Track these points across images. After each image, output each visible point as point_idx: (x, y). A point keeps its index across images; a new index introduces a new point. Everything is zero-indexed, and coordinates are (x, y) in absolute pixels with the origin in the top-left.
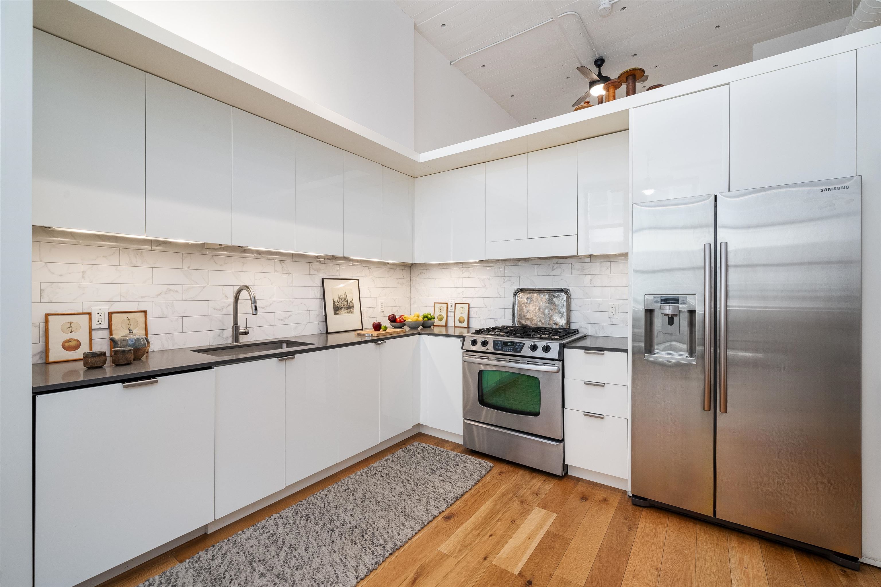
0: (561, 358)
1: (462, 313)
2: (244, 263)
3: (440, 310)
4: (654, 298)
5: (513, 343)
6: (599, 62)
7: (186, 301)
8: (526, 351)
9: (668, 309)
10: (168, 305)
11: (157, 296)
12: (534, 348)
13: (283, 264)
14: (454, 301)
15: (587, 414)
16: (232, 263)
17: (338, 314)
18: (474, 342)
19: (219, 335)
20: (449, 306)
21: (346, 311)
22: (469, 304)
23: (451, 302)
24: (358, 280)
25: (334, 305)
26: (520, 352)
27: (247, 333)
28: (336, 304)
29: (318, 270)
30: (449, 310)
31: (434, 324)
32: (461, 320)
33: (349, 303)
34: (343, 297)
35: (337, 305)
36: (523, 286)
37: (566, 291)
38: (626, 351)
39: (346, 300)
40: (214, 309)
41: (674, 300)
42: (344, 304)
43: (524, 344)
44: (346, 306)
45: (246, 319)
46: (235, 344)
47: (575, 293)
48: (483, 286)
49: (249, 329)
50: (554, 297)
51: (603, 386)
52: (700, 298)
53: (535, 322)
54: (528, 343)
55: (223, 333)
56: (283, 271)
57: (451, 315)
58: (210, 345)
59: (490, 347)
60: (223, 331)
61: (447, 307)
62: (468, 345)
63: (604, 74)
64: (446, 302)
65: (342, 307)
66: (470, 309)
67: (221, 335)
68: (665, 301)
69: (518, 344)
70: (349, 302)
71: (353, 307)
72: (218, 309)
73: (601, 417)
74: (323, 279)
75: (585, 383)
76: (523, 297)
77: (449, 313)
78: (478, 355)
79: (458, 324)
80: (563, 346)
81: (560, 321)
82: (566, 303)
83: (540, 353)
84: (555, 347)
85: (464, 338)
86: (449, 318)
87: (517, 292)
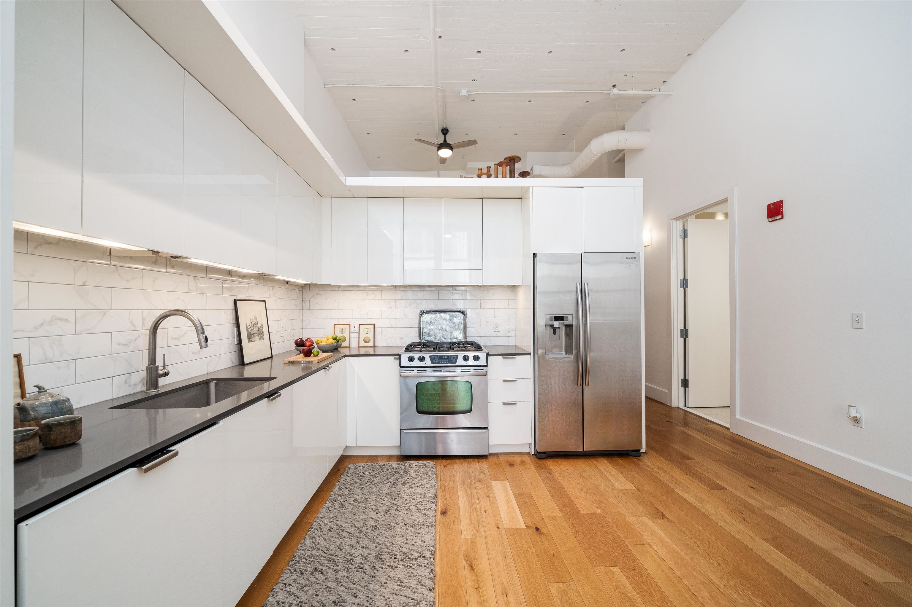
0: (487, 365)
1: (367, 333)
2: (155, 279)
3: (342, 331)
4: (550, 317)
5: (448, 356)
6: (445, 131)
7: (80, 334)
8: (460, 361)
9: (558, 324)
10: (54, 343)
11: (36, 328)
12: (466, 358)
13: (197, 281)
14: (357, 322)
15: (505, 403)
16: (141, 278)
17: (251, 341)
18: (411, 359)
19: (126, 382)
20: (352, 327)
21: (258, 337)
22: (374, 324)
23: (355, 323)
24: (265, 301)
25: (248, 331)
26: (455, 363)
27: (166, 374)
28: (249, 329)
29: (230, 289)
30: (352, 331)
31: (342, 346)
32: (367, 340)
33: (260, 329)
34: (254, 321)
35: (250, 331)
36: (427, 308)
37: (463, 313)
38: (529, 354)
39: (257, 324)
40: (119, 344)
41: (561, 318)
42: (255, 330)
43: (458, 356)
44: (257, 332)
45: (164, 355)
46: (153, 392)
48: (389, 308)
49: (168, 369)
50: (453, 316)
51: (516, 381)
52: (572, 315)
53: (439, 338)
54: (461, 355)
55: (130, 378)
56: (197, 290)
57: (354, 336)
58: (114, 398)
59: (428, 361)
60: (131, 375)
61: (350, 328)
62: (405, 362)
63: (448, 141)
64: (348, 323)
65: (254, 334)
66: (375, 330)
67: (128, 381)
68: (555, 319)
69: (453, 357)
70: (259, 327)
71: (263, 332)
72: (123, 344)
73: (514, 403)
74: (235, 301)
75: (504, 381)
76: (427, 318)
77: (351, 334)
78: (416, 370)
79: (362, 344)
80: (488, 355)
81: (459, 336)
82: (463, 322)
83: (471, 362)
84: (482, 355)
85: (400, 356)
86: (352, 339)
87: (422, 313)
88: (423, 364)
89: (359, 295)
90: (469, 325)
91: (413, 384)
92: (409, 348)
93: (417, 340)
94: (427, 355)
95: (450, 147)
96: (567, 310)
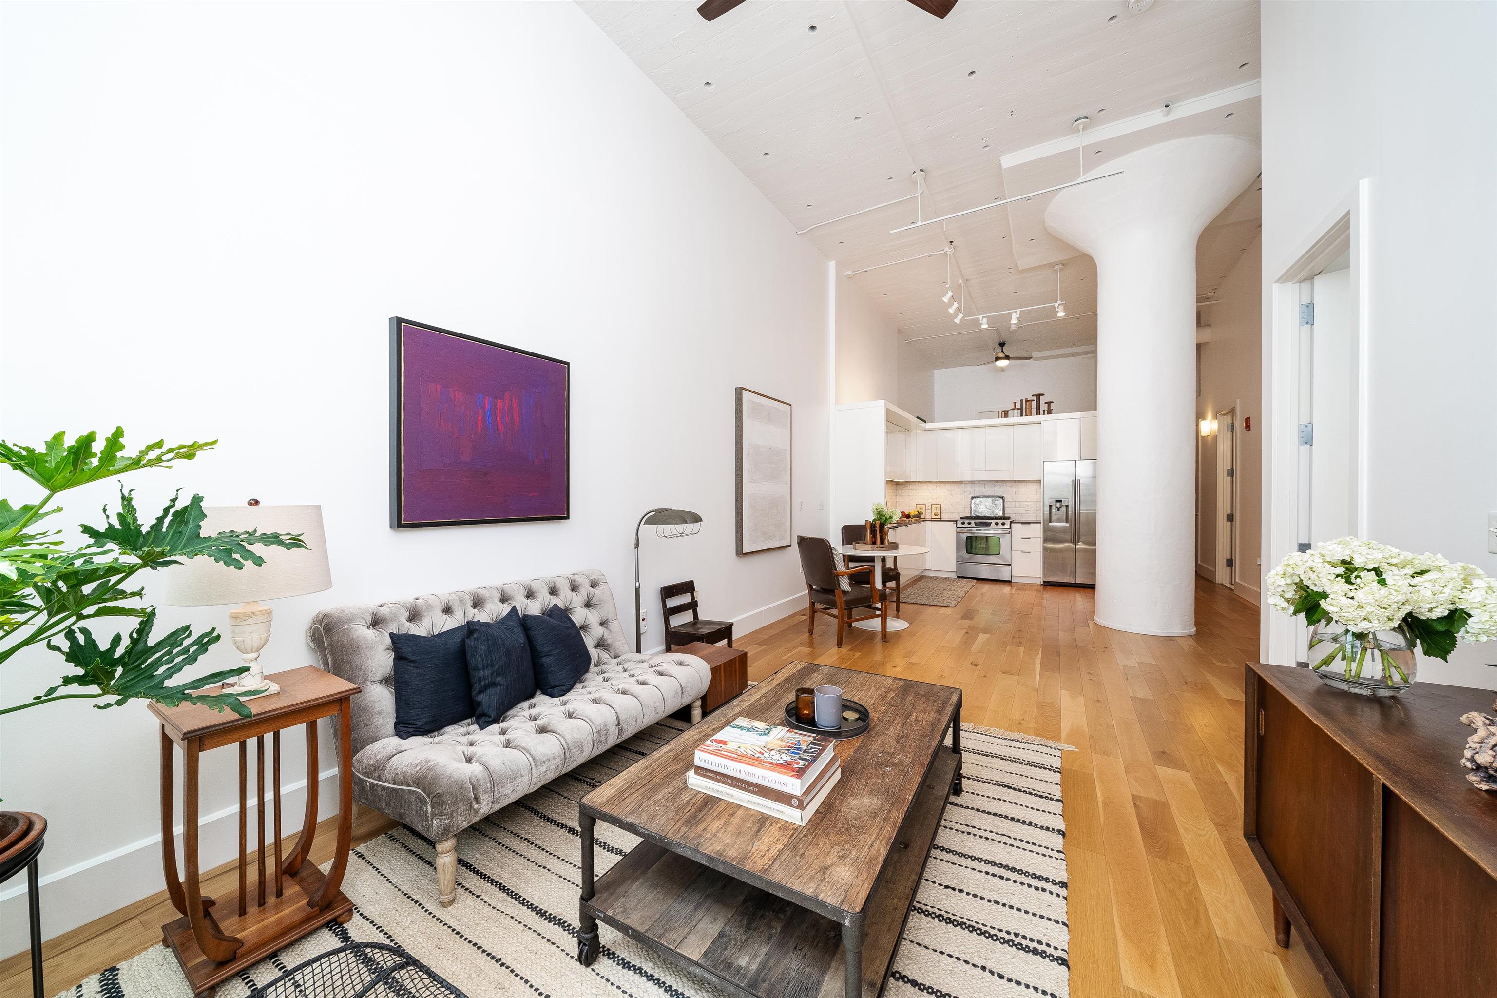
0: (1010, 528)
3: (922, 506)
4: (1051, 500)
5: (987, 522)
6: (1002, 345)
8: (993, 525)
9: (1058, 504)
12: (997, 524)
14: (930, 502)
15: (1023, 552)
18: (963, 523)
20: (927, 506)
22: (941, 505)
23: (928, 504)
26: (990, 526)
30: (927, 509)
31: (921, 515)
32: (936, 511)
36: (976, 494)
37: (1002, 498)
38: (1040, 523)
41: (1061, 501)
47: (1007, 498)
48: (951, 494)
50: (995, 500)
51: (1031, 538)
52: (1070, 499)
53: (982, 513)
54: (993, 522)
57: (928, 512)
59: (973, 524)
61: (925, 507)
62: (959, 525)
64: (925, 502)
66: (942, 508)
68: (1057, 501)
69: (989, 523)
73: (1030, 552)
75: (1022, 538)
76: (977, 500)
77: (926, 511)
78: (966, 529)
79: (933, 516)
80: (1011, 522)
81: (1000, 514)
82: (1002, 504)
83: (1000, 526)
84: (1008, 522)
85: (956, 521)
86: (927, 513)
87: (973, 498)
88: (970, 526)
89: (931, 487)
90: (1006, 506)
91: (964, 536)
92: (961, 518)
93: (969, 515)
94: (973, 521)
95: (1007, 358)
96: (1067, 496)
